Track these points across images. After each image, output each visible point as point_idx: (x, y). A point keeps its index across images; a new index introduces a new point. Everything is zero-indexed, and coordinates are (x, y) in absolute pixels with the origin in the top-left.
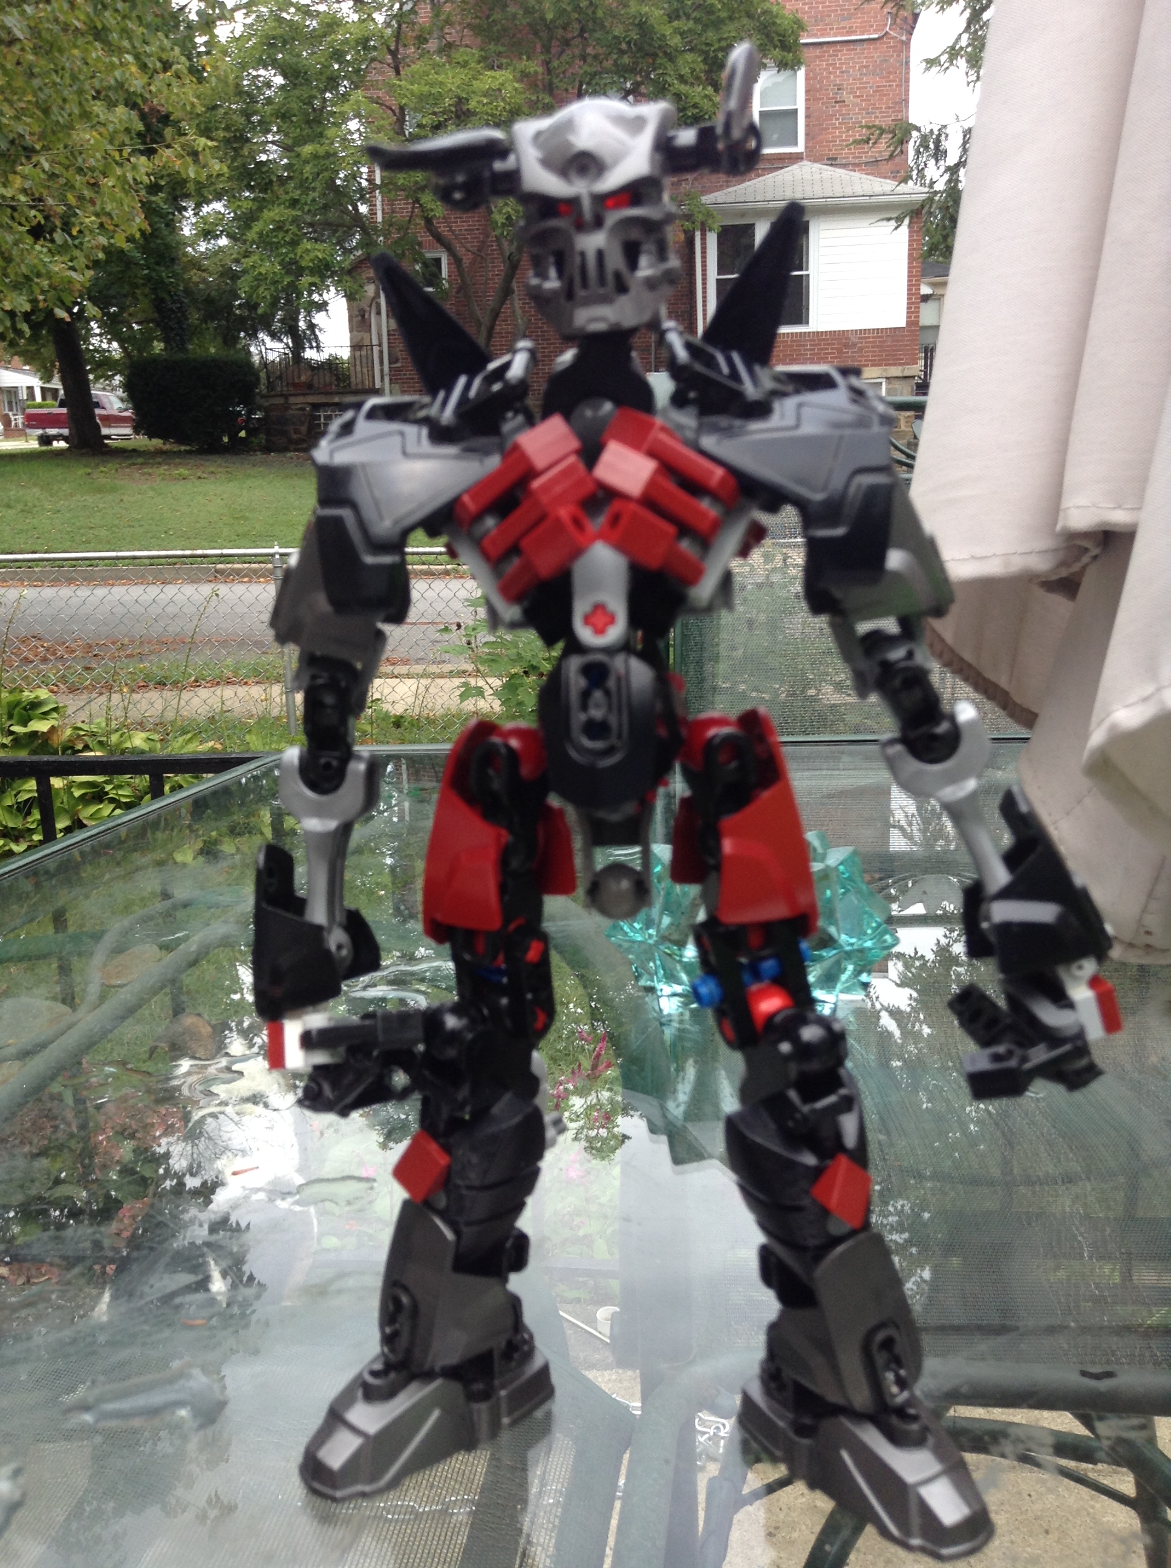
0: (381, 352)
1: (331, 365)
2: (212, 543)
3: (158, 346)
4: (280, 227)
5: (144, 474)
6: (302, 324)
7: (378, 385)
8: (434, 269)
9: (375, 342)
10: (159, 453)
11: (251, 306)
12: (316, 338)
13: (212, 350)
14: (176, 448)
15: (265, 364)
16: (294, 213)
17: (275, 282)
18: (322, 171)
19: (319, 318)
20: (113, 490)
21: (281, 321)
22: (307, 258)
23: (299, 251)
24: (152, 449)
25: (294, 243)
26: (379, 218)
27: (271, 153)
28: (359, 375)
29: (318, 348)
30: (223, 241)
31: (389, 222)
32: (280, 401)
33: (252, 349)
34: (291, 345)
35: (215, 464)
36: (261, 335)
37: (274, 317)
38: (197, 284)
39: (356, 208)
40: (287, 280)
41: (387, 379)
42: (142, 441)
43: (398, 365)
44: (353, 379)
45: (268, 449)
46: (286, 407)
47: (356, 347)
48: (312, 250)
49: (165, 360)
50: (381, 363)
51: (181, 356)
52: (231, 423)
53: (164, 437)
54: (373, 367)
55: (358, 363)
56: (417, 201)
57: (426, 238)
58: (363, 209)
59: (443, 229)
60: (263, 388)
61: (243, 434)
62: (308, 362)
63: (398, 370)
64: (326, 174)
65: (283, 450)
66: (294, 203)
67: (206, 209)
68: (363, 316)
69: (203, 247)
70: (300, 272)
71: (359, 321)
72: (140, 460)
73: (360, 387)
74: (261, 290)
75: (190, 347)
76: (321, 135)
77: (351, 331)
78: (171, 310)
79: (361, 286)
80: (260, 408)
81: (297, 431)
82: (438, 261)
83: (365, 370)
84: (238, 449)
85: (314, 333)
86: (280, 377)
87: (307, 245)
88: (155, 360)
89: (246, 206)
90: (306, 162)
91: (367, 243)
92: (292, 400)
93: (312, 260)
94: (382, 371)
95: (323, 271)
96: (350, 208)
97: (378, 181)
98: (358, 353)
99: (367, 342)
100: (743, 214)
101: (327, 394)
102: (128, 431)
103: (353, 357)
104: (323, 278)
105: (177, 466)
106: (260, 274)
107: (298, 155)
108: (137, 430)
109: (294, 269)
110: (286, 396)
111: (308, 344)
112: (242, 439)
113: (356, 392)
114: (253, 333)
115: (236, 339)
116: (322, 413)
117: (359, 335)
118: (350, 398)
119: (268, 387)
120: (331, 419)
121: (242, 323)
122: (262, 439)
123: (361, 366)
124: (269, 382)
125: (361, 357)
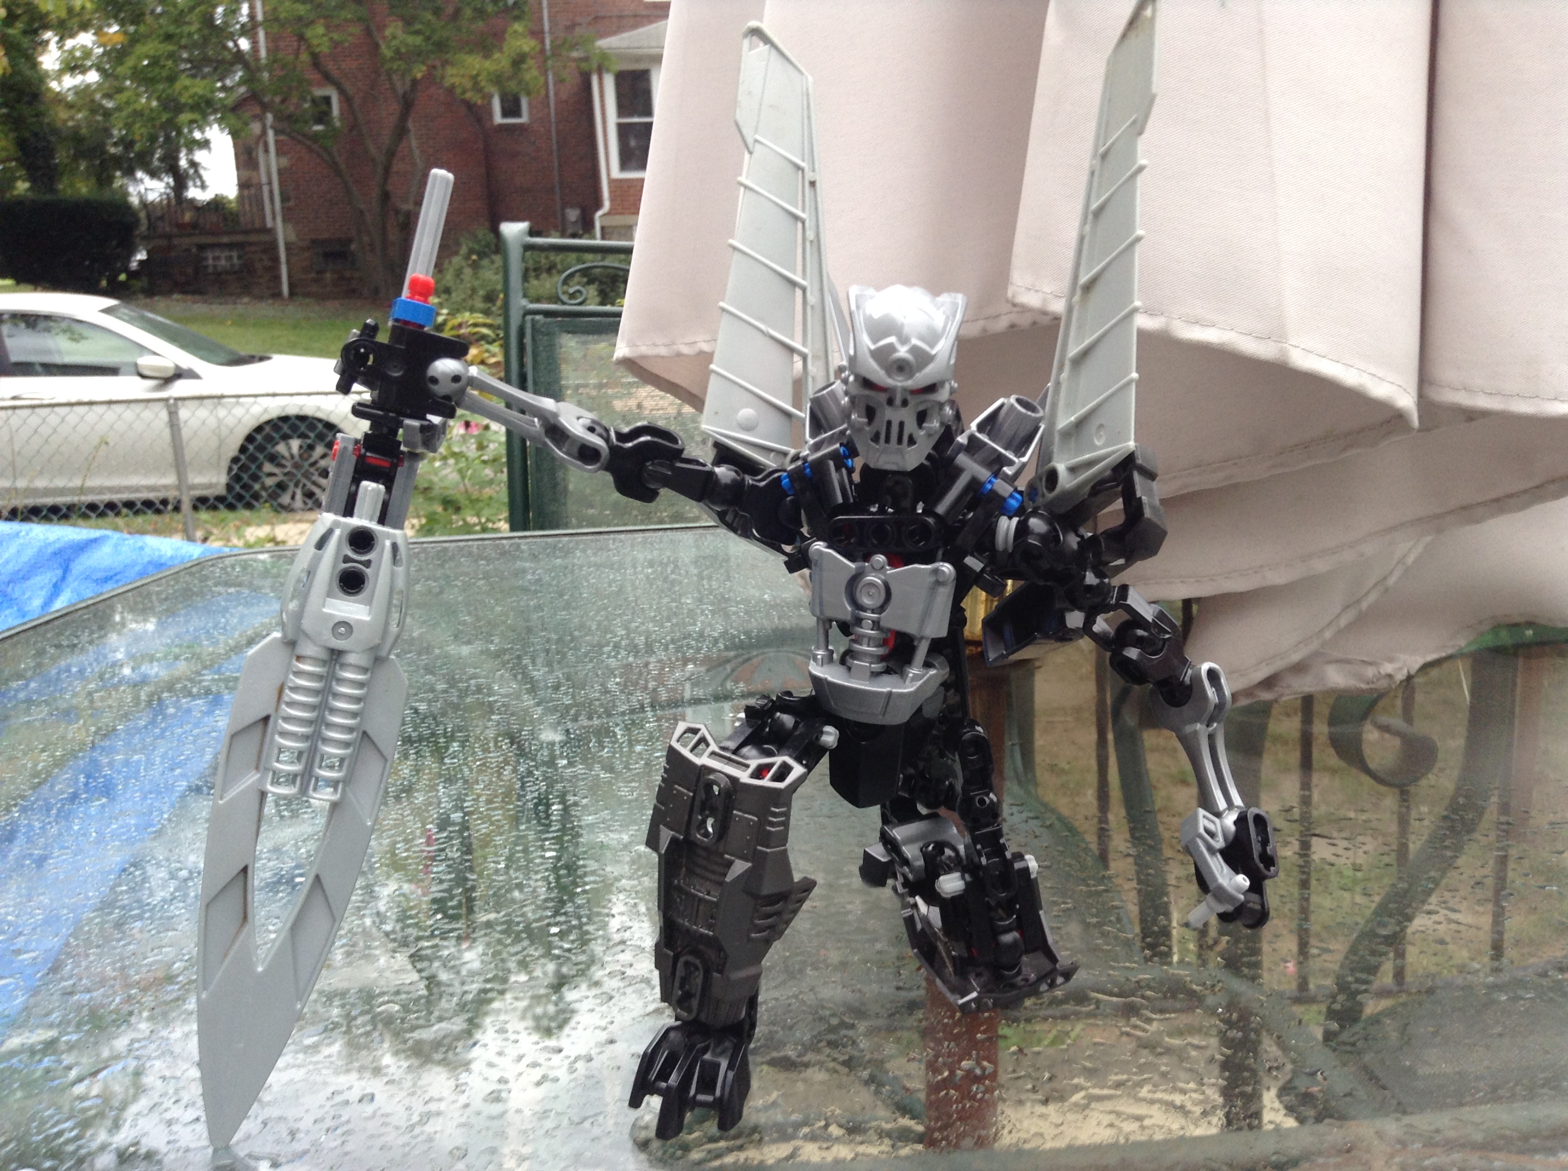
0: (271, 192)
1: (217, 204)
3: (22, 186)
4: (155, 63)
6: (183, 163)
7: (269, 224)
8: (324, 107)
9: (264, 179)
11: (127, 143)
12: (200, 177)
13: (85, 190)
15: (144, 204)
16: (171, 48)
17: (152, 119)
19: (199, 156)
21: (161, 160)
22: (187, 95)
23: (178, 86)
25: (172, 79)
26: (263, 53)
28: (249, 215)
29: (203, 187)
31: (273, 60)
32: (163, 242)
33: (131, 189)
34: (172, 183)
36: (140, 174)
37: (153, 155)
38: (64, 122)
39: (236, 45)
40: (165, 117)
41: (279, 219)
43: (291, 204)
44: (242, 219)
45: (151, 292)
46: (171, 248)
47: (243, 185)
48: (190, 87)
49: (31, 201)
50: (272, 202)
51: (48, 197)
52: (109, 263)
54: (263, 208)
55: (247, 203)
56: (301, 38)
57: (314, 76)
59: (331, 67)
60: (143, 228)
61: (123, 277)
62: (192, 201)
63: (290, 209)
64: (203, 9)
65: (167, 293)
66: (168, 37)
67: (69, 43)
68: (250, 154)
69: (69, 81)
70: (179, 109)
71: (246, 158)
73: (250, 226)
74: (137, 127)
75: (61, 187)
77: (238, 168)
78: (37, 148)
79: (246, 124)
81: (182, 273)
82: (327, 100)
83: (255, 210)
84: (118, 292)
85: (196, 171)
86: (162, 218)
87: (185, 81)
88: (20, 202)
91: (251, 79)
92: (176, 241)
93: (191, 97)
94: (273, 210)
95: (204, 108)
96: (230, 44)
97: (260, 17)
98: (246, 192)
99: (255, 181)
100: (638, 59)
101: (213, 234)
103: (240, 197)
104: (205, 116)
106: (135, 111)
109: (172, 106)
110: (169, 237)
111: (190, 183)
112: (122, 284)
113: (246, 232)
114: (130, 173)
115: (110, 179)
116: (210, 255)
117: (246, 174)
118: (240, 238)
119: (149, 228)
120: (220, 260)
121: (117, 162)
122: (143, 282)
123: (250, 204)
124: (150, 223)
125: (249, 196)
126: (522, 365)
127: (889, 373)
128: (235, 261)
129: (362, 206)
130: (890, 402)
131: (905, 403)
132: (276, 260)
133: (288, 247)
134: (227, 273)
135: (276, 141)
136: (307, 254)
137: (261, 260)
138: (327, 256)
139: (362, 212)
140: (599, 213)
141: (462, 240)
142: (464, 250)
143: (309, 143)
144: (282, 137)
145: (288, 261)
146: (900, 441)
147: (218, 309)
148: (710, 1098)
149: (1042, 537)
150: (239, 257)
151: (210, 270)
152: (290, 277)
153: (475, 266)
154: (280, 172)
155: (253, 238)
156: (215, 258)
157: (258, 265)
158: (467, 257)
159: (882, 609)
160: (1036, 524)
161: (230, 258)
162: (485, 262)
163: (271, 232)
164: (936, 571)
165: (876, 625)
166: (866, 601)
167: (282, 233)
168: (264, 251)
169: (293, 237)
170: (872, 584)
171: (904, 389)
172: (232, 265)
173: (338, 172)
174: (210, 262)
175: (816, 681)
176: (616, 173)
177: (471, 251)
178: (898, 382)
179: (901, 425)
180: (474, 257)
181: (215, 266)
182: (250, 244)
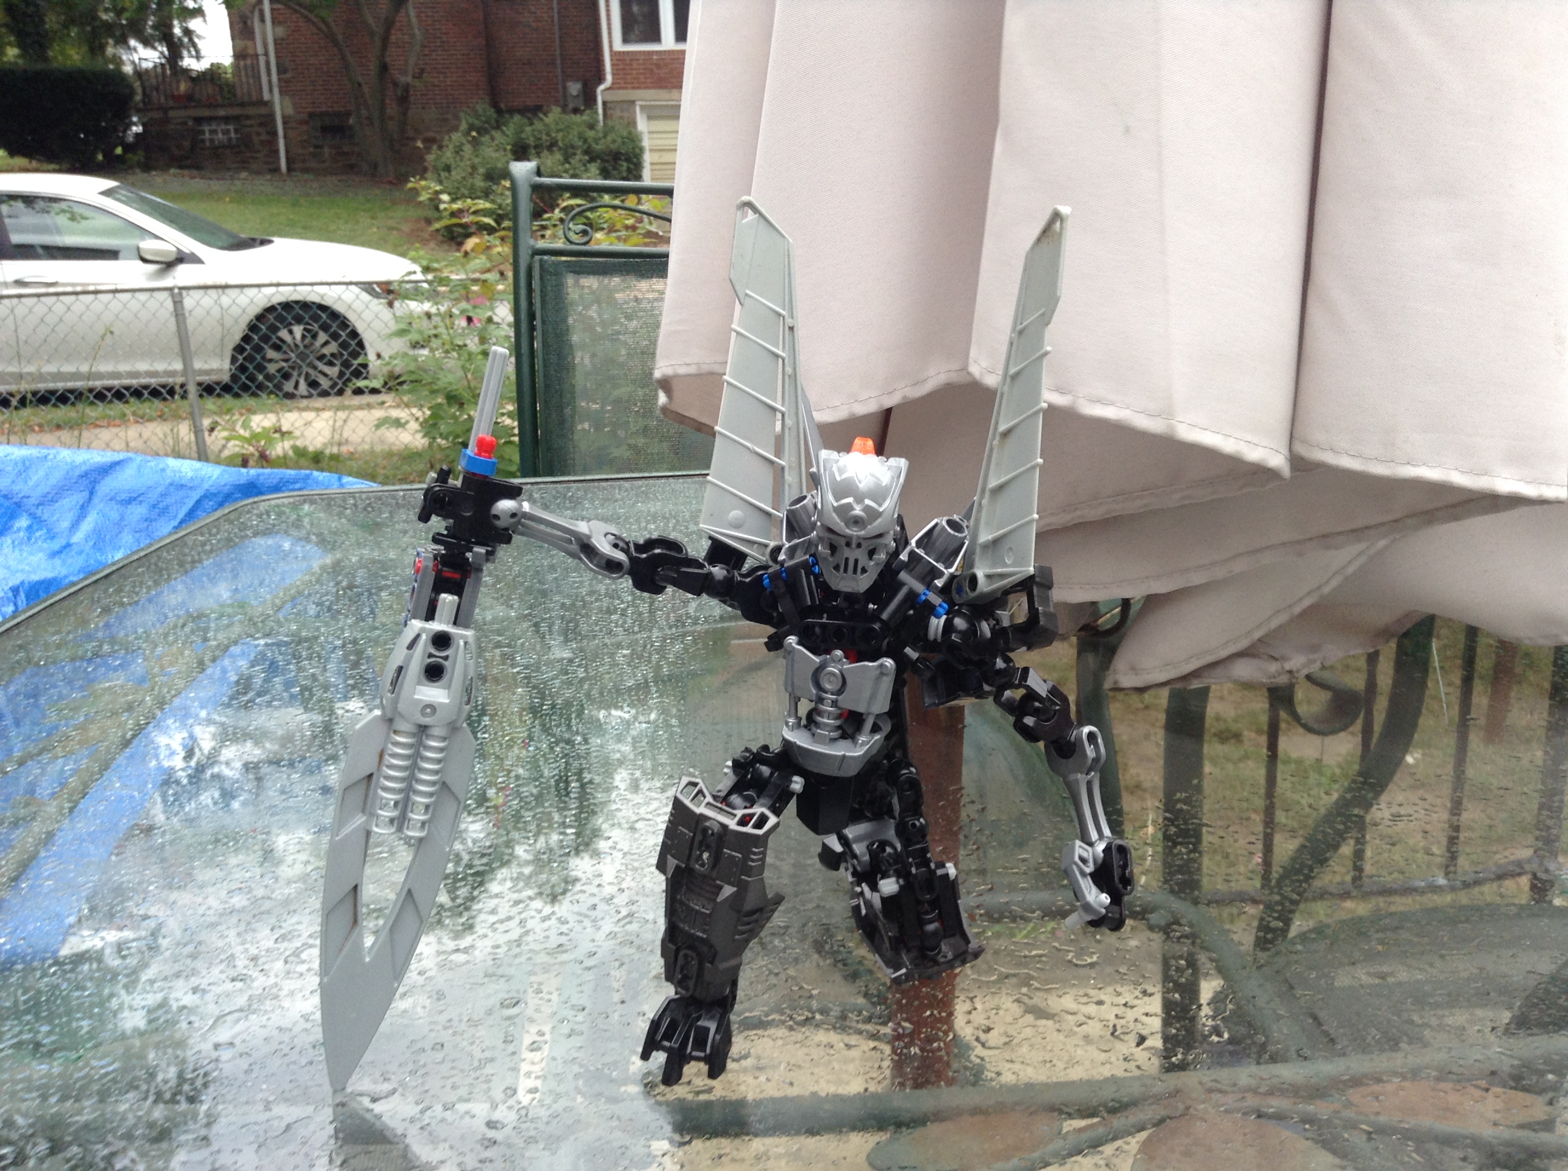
0: (268, 63)
1: (213, 74)
3: (13, 53)
6: (177, 31)
7: (266, 96)
9: (260, 50)
12: (195, 45)
13: (77, 58)
15: (140, 74)
19: (194, 24)
21: (154, 27)
28: (245, 86)
29: (198, 57)
32: (156, 115)
33: (124, 57)
34: (166, 53)
36: (133, 43)
37: (146, 22)
41: (276, 90)
43: (288, 76)
44: (239, 92)
46: (166, 121)
47: (239, 55)
49: (25, 71)
50: (269, 74)
51: (40, 66)
52: (105, 140)
54: (259, 78)
55: (243, 72)
60: (138, 98)
61: (119, 151)
62: (187, 71)
63: (287, 81)
65: (164, 167)
68: (245, 23)
71: (241, 29)
73: (246, 99)
75: (51, 55)
77: (233, 38)
78: (27, 15)
81: (179, 147)
83: (251, 81)
84: (113, 167)
85: (191, 40)
86: (157, 87)
88: (9, 70)
92: (172, 114)
94: (270, 82)
98: (242, 63)
99: (251, 52)
101: (209, 106)
103: (236, 66)
110: (165, 110)
111: (185, 53)
112: (118, 156)
113: (242, 105)
114: (122, 41)
115: (102, 48)
116: (206, 128)
117: (241, 43)
118: (237, 111)
119: (143, 101)
120: (217, 134)
121: (109, 29)
122: (140, 156)
123: (247, 76)
124: (144, 94)
125: (246, 67)
126: (530, 304)
127: (847, 525)
128: (233, 135)
129: (360, 79)
130: (848, 544)
131: (859, 546)
132: (275, 134)
133: (286, 121)
134: (224, 147)
135: (272, 10)
136: (305, 128)
137: (258, 134)
138: (324, 129)
139: (360, 85)
140: (602, 87)
141: (462, 115)
142: (464, 126)
143: (306, 13)
144: (276, 6)
145: (285, 137)
146: (855, 571)
147: (216, 185)
148: (702, 1054)
149: (963, 634)
150: (236, 131)
151: (208, 144)
152: (287, 152)
153: (475, 143)
154: (276, 42)
155: (251, 111)
156: (213, 132)
157: (255, 139)
158: (467, 133)
159: (840, 692)
160: (960, 623)
161: (226, 132)
162: (486, 139)
163: (268, 104)
164: (882, 666)
165: (834, 703)
166: (828, 686)
167: (280, 106)
168: (261, 125)
169: (290, 111)
170: (833, 674)
171: (858, 537)
172: (230, 139)
173: (336, 44)
174: (207, 135)
175: (787, 744)
176: (619, 46)
177: (471, 128)
178: (853, 532)
179: (856, 561)
180: (474, 134)
181: (212, 140)
182: (248, 117)
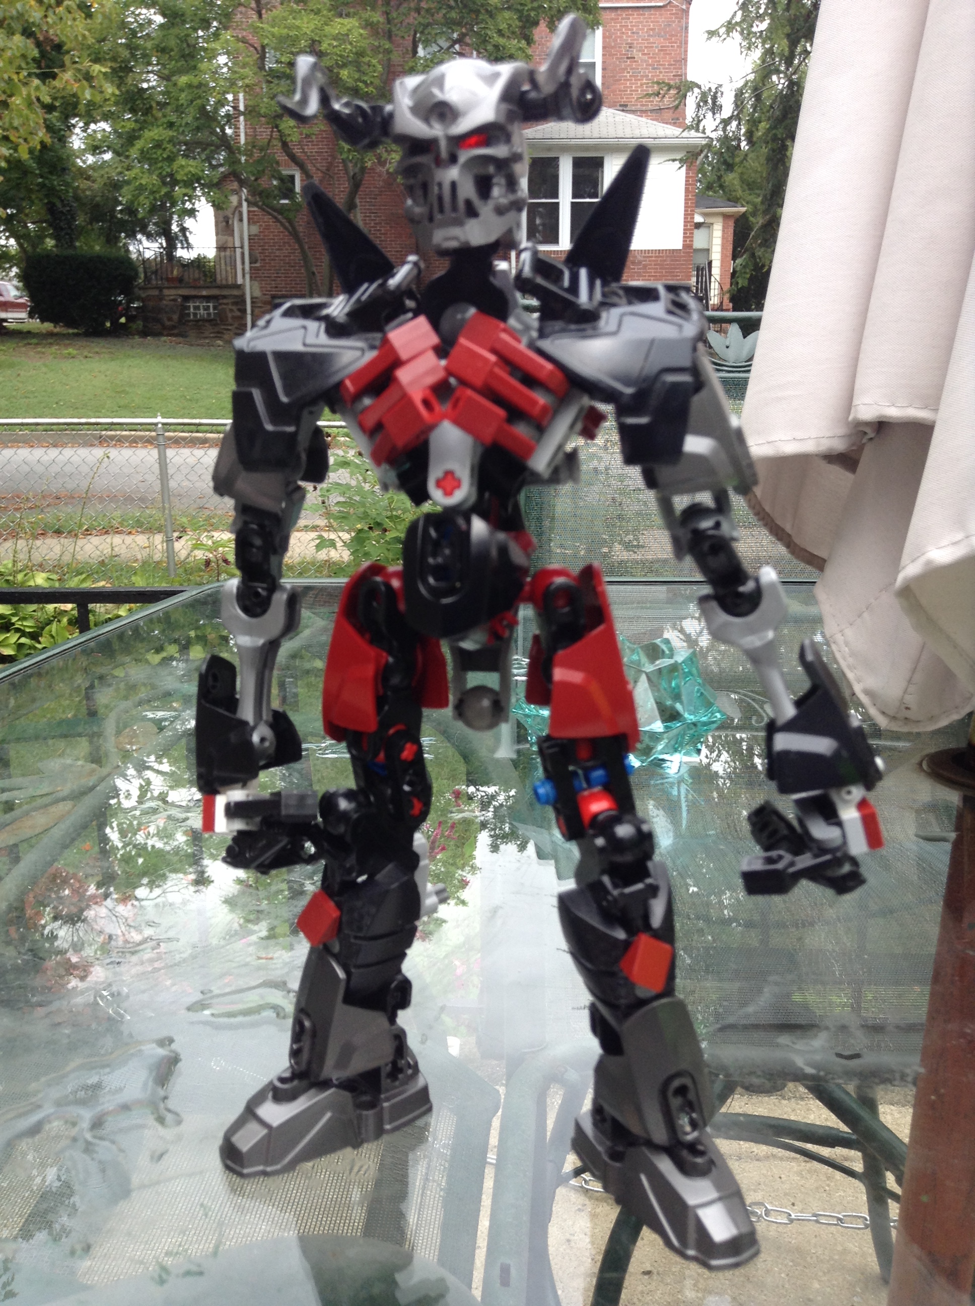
0: (243, 254)
1: (199, 263)
2: (98, 413)
3: (50, 243)
4: (158, 145)
5: (39, 353)
6: (175, 228)
7: (240, 281)
8: (289, 185)
9: (237, 244)
10: (51, 335)
11: (130, 210)
12: (187, 239)
13: (97, 248)
14: (65, 331)
15: (145, 262)
16: (171, 133)
17: (153, 192)
18: (195, 99)
19: (189, 223)
20: (11, 366)
21: (157, 225)
22: (182, 173)
23: (175, 166)
24: (44, 331)
25: (171, 159)
26: (242, 140)
27: (151, 81)
28: (224, 273)
29: (189, 247)
30: (108, 156)
31: (252, 143)
32: (156, 292)
33: (131, 248)
34: (164, 245)
35: (99, 345)
36: (139, 236)
37: (151, 222)
38: (84, 191)
39: (223, 130)
40: (164, 191)
41: (248, 277)
42: (35, 324)
43: (258, 265)
44: (218, 277)
45: (145, 333)
46: (161, 298)
47: (221, 248)
48: (186, 166)
49: (57, 255)
50: (243, 263)
51: (70, 252)
52: (112, 311)
53: (55, 320)
54: (235, 266)
55: (223, 262)
56: (277, 127)
57: (282, 157)
58: (229, 131)
59: (297, 151)
60: (141, 280)
61: (123, 320)
62: (180, 259)
63: (257, 269)
64: (199, 101)
65: (156, 334)
66: (171, 125)
67: (93, 126)
68: (227, 222)
69: (90, 159)
70: (175, 182)
71: (224, 226)
72: (34, 341)
73: (224, 282)
74: (142, 198)
75: (77, 244)
76: (195, 68)
77: (217, 234)
78: (62, 212)
79: (226, 197)
80: (138, 299)
81: (170, 319)
82: (292, 178)
83: (229, 268)
84: (118, 332)
85: (185, 236)
86: (155, 272)
87: (182, 161)
88: (48, 256)
89: (131, 125)
90: (182, 90)
91: (232, 160)
92: (166, 292)
93: (186, 175)
94: (243, 270)
95: (195, 183)
96: (218, 130)
97: (242, 108)
98: (223, 254)
99: (230, 245)
100: (550, 148)
101: (195, 287)
102: (23, 315)
103: (218, 257)
104: (195, 191)
105: (67, 346)
106: (141, 184)
107: (175, 85)
108: (31, 315)
109: (170, 181)
110: (161, 289)
111: (179, 245)
112: (122, 324)
113: (220, 287)
114: (132, 235)
115: (118, 239)
116: (192, 305)
117: (223, 238)
118: (215, 292)
119: (144, 281)
120: (201, 310)
121: (122, 223)
122: (139, 324)
123: (226, 264)
124: (146, 276)
125: (225, 257)
128: (211, 310)
129: (314, 269)
132: (244, 311)
133: (255, 300)
134: (204, 320)
135: (249, 212)
137: (231, 310)
139: (313, 273)
143: (275, 214)
144: (252, 209)
145: (253, 313)
150: (215, 308)
151: (191, 317)
154: (250, 237)
155: (225, 292)
156: (197, 308)
157: (230, 315)
161: (207, 308)
163: (241, 287)
167: (249, 289)
168: (234, 303)
169: (258, 293)
172: (209, 314)
173: (298, 240)
174: (192, 310)
181: (195, 314)
182: (224, 297)
